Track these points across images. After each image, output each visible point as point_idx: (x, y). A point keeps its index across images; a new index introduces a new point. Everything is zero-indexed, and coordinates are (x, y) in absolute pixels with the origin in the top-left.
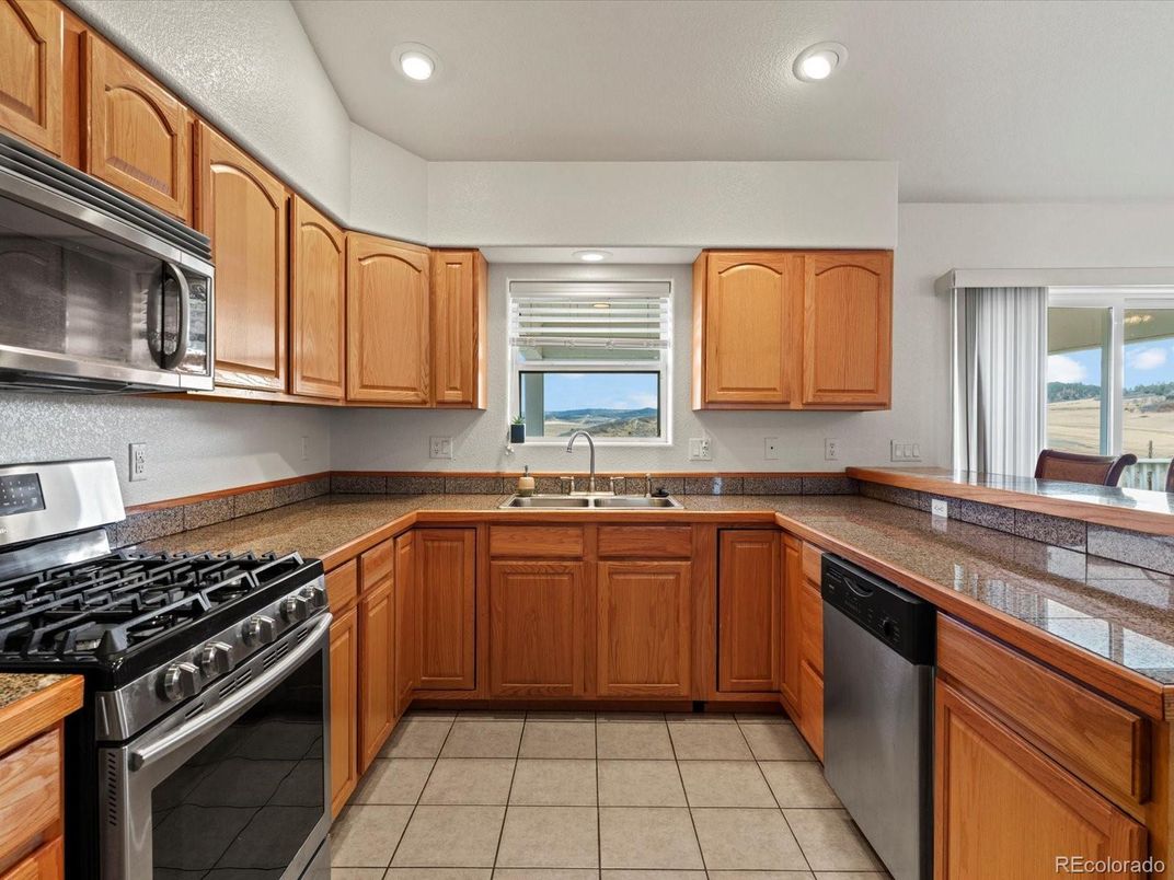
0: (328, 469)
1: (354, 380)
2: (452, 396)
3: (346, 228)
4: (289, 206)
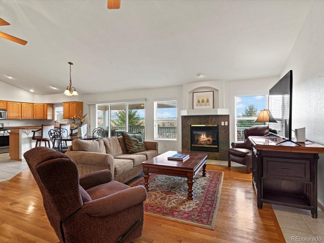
2: (45, 118)
3: (33, 103)
4: (21, 104)
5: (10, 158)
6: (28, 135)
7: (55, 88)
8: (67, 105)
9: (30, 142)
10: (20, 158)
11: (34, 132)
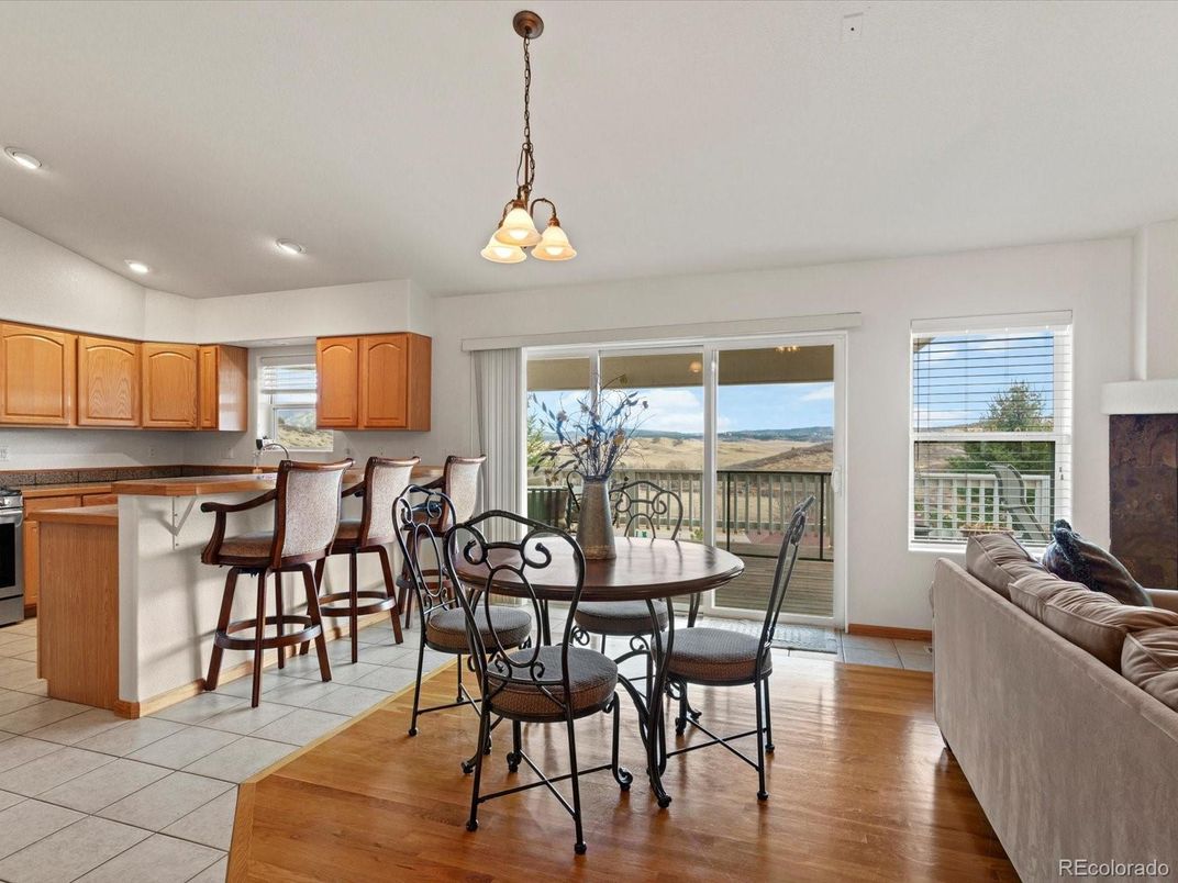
1: (146, 417)
2: (207, 424)
3: (141, 342)
4: (77, 342)
5: (42, 686)
6: (174, 531)
7: (289, 251)
8: (344, 352)
9: (191, 581)
10: (123, 696)
11: (221, 512)
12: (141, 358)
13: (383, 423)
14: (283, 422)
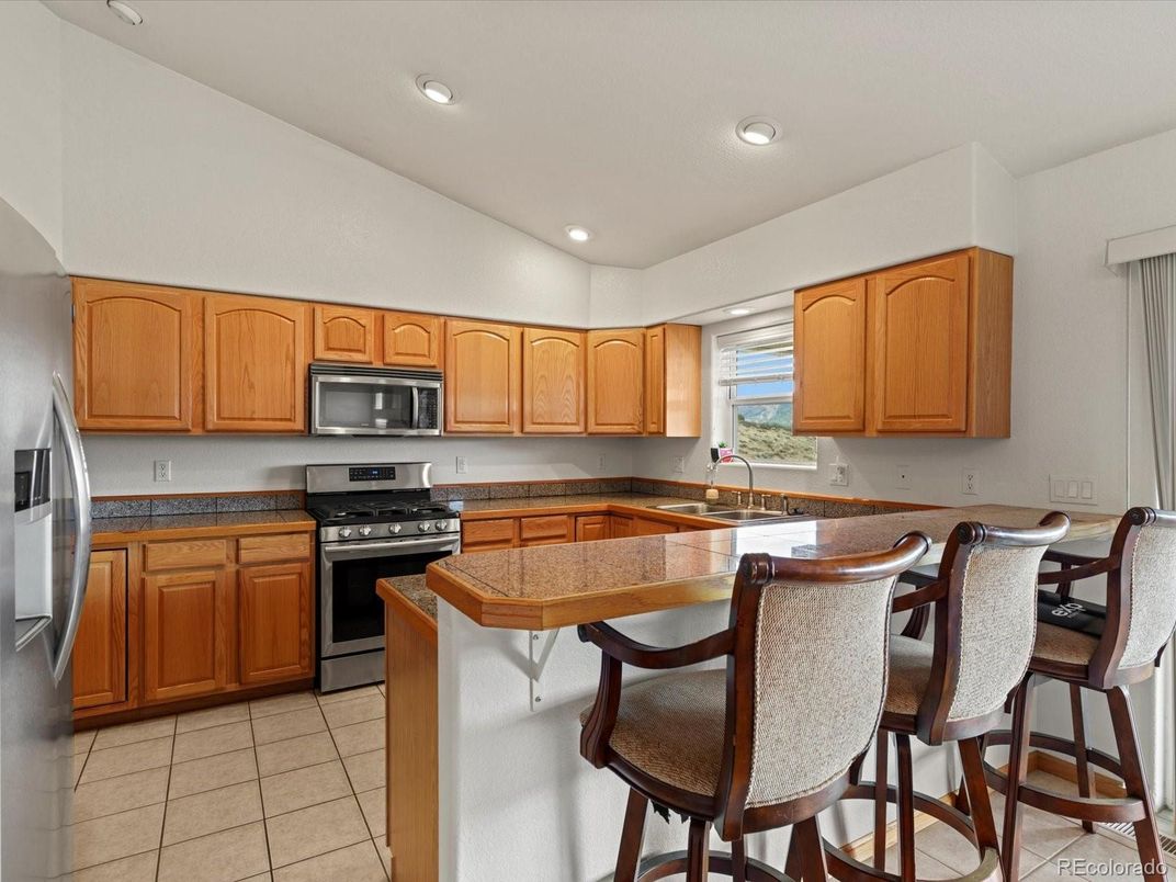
0: (631, 476)
1: (592, 420)
12: (586, 349)
13: (916, 424)
14: (742, 418)
